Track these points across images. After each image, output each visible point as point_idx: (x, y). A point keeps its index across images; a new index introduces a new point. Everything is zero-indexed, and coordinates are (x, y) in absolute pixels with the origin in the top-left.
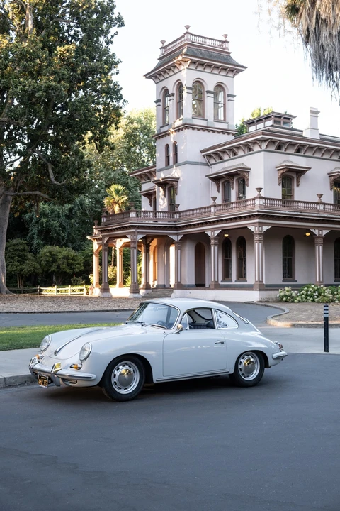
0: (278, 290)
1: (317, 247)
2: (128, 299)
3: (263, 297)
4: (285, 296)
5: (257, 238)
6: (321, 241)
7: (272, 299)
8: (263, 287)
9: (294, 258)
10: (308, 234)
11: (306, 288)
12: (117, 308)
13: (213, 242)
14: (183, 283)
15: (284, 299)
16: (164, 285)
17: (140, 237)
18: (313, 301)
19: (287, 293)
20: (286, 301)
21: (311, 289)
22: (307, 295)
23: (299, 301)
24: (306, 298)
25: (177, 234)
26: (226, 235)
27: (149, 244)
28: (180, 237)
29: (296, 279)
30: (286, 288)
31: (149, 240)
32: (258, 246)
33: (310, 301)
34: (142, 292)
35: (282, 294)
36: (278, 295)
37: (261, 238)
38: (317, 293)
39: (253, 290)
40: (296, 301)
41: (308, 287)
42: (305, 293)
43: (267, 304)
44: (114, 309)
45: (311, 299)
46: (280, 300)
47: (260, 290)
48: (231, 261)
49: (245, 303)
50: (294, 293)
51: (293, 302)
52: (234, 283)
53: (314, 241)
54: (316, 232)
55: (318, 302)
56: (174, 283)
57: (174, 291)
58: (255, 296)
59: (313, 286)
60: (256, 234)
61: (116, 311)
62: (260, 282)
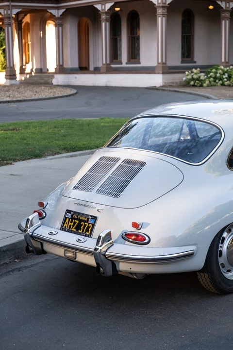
0: (184, 73)
1: (223, 22)
2: (8, 86)
3: (166, 81)
4: (193, 79)
5: (160, 11)
6: (228, 15)
7: (176, 83)
8: (167, 70)
9: (193, 36)
10: (211, 7)
11: (214, 70)
12: (8, 99)
13: (103, 17)
14: (65, 66)
15: (192, 83)
16: (41, 69)
17: (15, 11)
18: (223, 85)
19: (195, 76)
20: (194, 86)
21: (220, 71)
22: (215, 78)
23: (208, 86)
24: (215, 81)
25: (58, 8)
26: (117, 9)
27: (21, 21)
28: (61, 11)
29: (195, 60)
30: (194, 70)
31: (21, 16)
32: (161, 21)
33: (219, 84)
34: (19, 77)
35: (189, 77)
36: (184, 79)
37: (165, 11)
38: (226, 75)
39: (155, 73)
40: (205, 85)
41: (217, 69)
42: (214, 76)
43: (171, 89)
44: (5, 100)
45: (221, 82)
46: (187, 84)
47: (163, 73)
48: (121, 40)
49: (147, 88)
50: (203, 76)
51: (201, 86)
52: (124, 65)
53: (219, 15)
54: (223, 5)
55: (229, 86)
56: (56, 67)
57: (56, 76)
58: (157, 80)
59: (222, 67)
60: (159, 7)
61: (9, 102)
62: (163, 63)
